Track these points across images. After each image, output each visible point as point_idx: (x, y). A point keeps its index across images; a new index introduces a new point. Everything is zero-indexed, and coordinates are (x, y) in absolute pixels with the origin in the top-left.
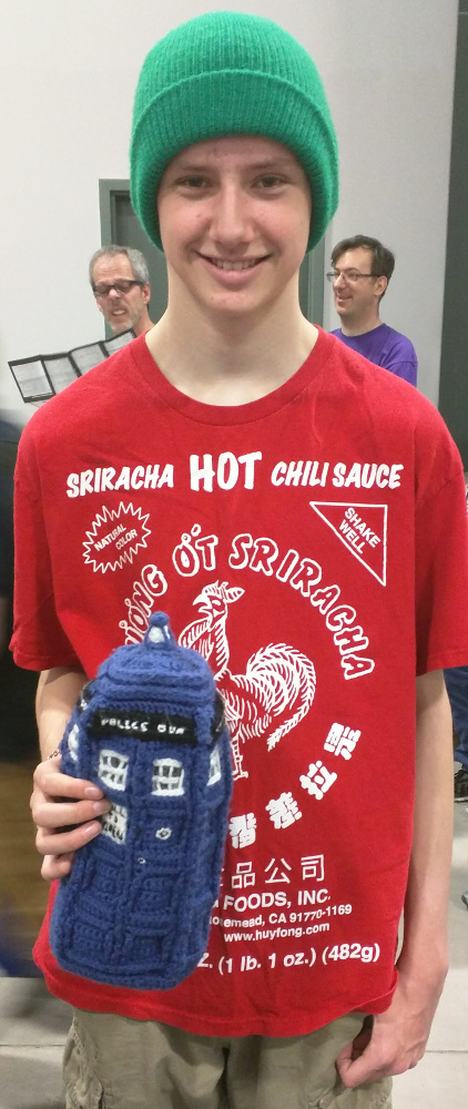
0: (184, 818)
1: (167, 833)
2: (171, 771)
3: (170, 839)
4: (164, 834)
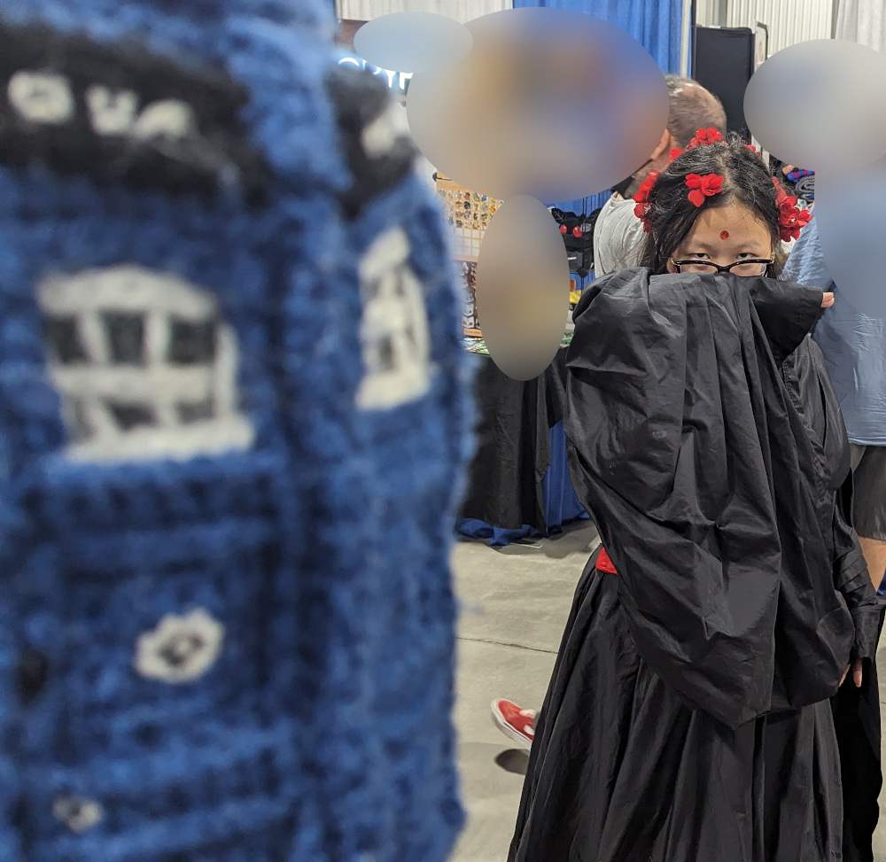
1: (197, 643)
2: (157, 337)
3: (221, 671)
4: (183, 647)
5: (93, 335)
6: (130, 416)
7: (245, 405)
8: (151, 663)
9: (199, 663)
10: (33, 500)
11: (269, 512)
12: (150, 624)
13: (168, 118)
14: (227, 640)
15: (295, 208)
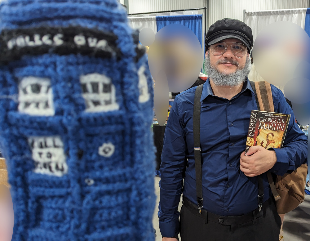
0: (123, 133)
1: (110, 149)
2: (101, 87)
3: (114, 156)
4: (107, 150)
5: (89, 87)
6: (96, 103)
7: (117, 101)
8: (101, 153)
9: (110, 154)
10: (80, 120)
11: (123, 123)
12: (101, 145)
13: (102, 44)
14: (116, 149)
15: (126, 60)
